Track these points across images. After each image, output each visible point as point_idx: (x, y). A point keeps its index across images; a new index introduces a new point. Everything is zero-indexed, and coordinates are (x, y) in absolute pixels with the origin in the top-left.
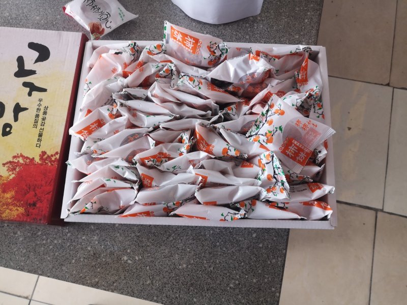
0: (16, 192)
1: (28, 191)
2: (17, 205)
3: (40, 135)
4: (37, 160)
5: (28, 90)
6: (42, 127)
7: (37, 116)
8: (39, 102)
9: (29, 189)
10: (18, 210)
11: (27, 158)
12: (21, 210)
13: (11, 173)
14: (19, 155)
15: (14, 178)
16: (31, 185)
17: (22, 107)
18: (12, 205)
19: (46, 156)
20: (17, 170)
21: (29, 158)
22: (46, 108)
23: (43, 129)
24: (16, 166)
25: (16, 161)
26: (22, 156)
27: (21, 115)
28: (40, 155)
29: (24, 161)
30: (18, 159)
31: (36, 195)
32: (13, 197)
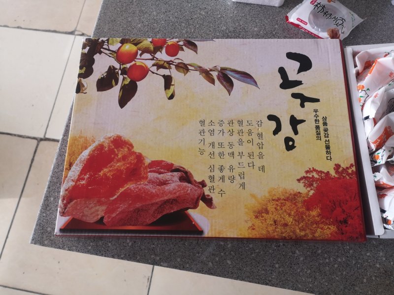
0: (321, 209)
1: (334, 207)
2: (327, 224)
3: (328, 147)
4: (333, 173)
5: (298, 101)
6: (327, 139)
7: (318, 127)
8: (315, 113)
9: (335, 205)
10: (330, 229)
11: (321, 172)
12: (333, 228)
13: (309, 189)
14: (312, 169)
15: (314, 194)
16: (335, 201)
17: (298, 119)
18: (322, 223)
19: (341, 169)
20: (315, 185)
21: (323, 172)
22: (325, 119)
23: (329, 140)
24: (313, 181)
25: (311, 176)
26: (314, 170)
27: (300, 127)
28: (334, 168)
29: (319, 175)
30: (312, 174)
31: (344, 211)
32: (320, 215)
